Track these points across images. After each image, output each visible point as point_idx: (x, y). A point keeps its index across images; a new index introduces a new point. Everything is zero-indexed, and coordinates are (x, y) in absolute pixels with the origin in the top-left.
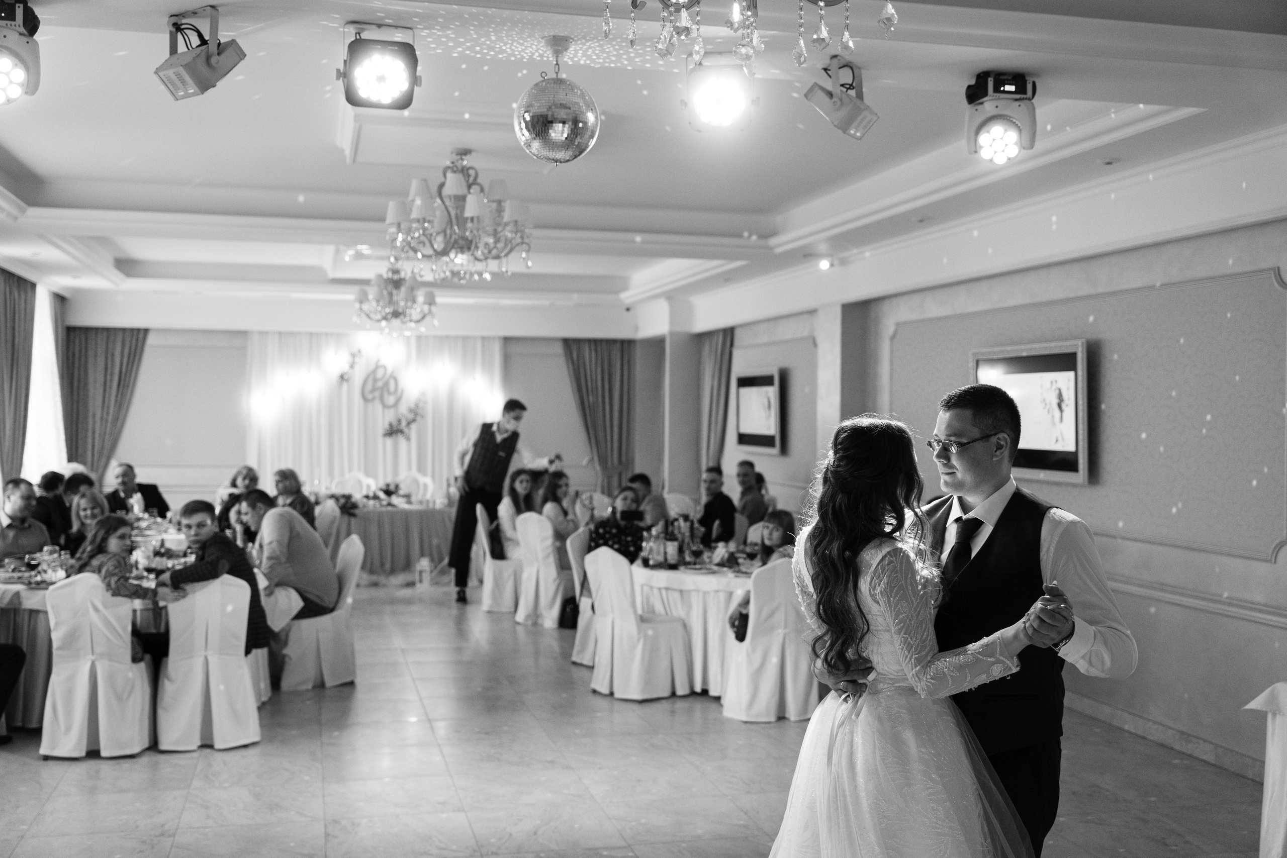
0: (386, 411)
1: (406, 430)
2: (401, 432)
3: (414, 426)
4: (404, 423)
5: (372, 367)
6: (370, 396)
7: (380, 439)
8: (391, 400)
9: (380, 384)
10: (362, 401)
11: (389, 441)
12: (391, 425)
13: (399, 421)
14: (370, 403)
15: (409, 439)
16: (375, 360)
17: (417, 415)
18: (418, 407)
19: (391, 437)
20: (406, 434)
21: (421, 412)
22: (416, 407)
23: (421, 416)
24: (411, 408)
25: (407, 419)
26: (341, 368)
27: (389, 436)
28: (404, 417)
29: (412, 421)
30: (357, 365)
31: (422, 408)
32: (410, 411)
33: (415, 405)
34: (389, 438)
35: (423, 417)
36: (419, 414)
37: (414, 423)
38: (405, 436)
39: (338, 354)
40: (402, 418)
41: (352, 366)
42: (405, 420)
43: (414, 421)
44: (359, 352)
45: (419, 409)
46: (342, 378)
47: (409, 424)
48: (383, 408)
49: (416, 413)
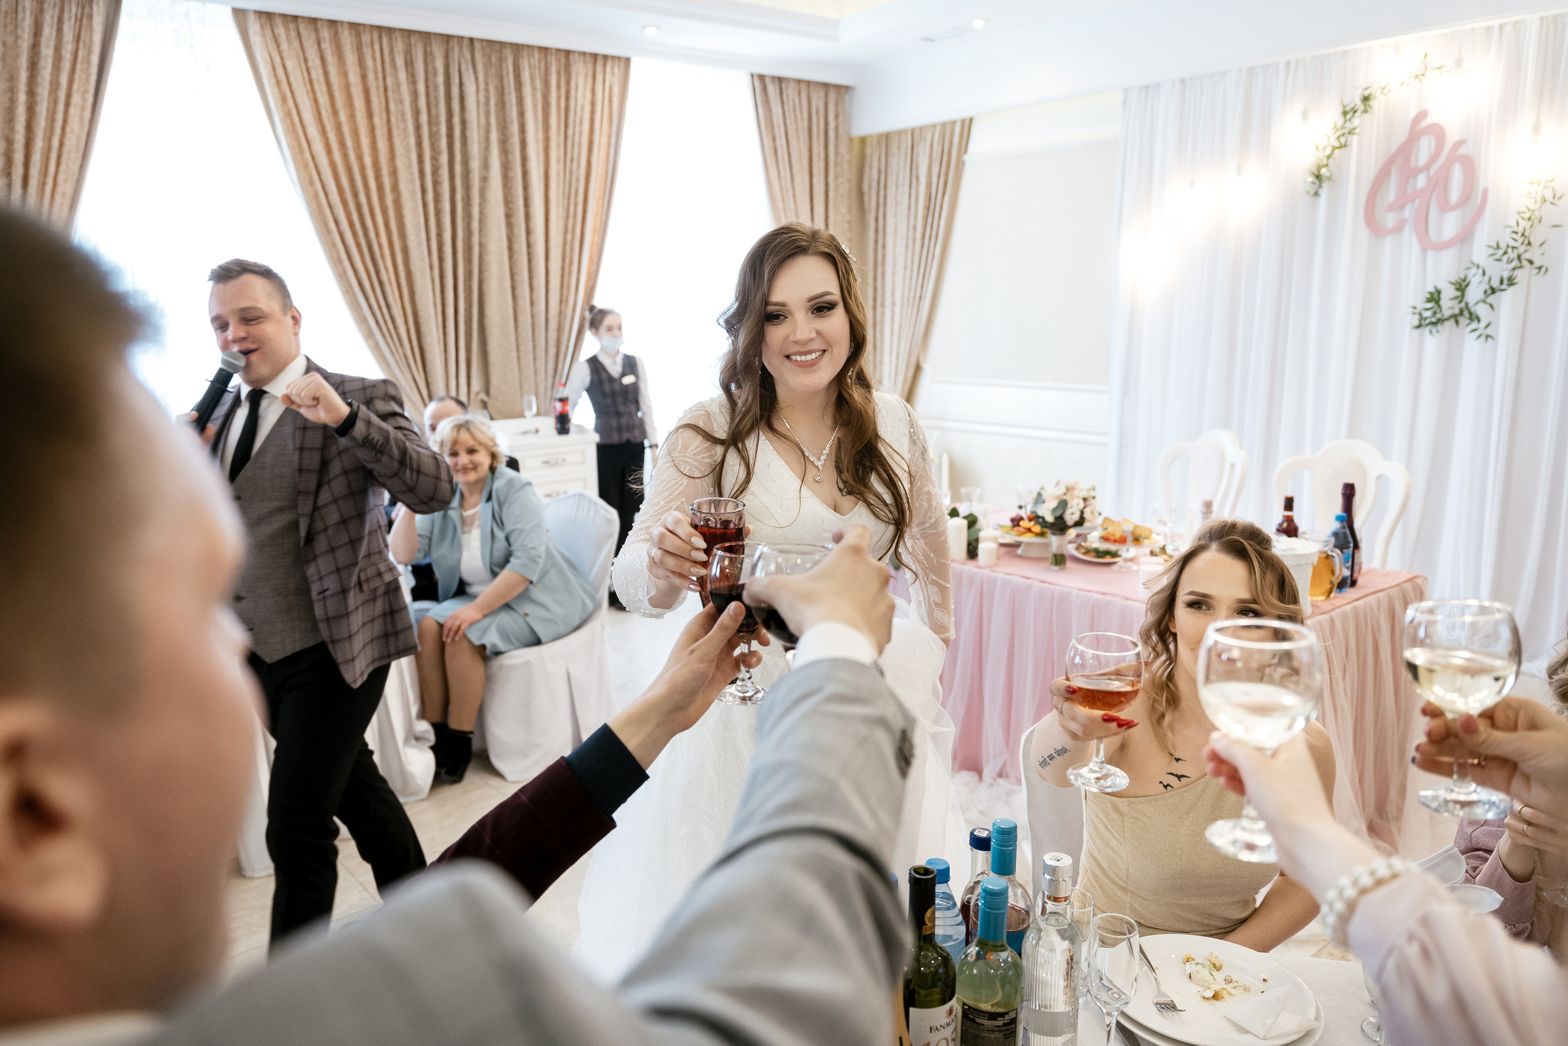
0: (1430, 254)
1: (1481, 310)
2: (1474, 317)
3: (1507, 299)
4: (1474, 294)
5: (1400, 136)
7: (1407, 335)
8: (1449, 225)
10: (1364, 232)
11: (1433, 342)
12: (1435, 297)
13: (1461, 287)
14: (1389, 240)
15: (1487, 336)
16: (1413, 113)
17: (1525, 263)
18: (1526, 242)
19: (1437, 331)
20: (1479, 321)
21: (1534, 254)
22: (1521, 240)
23: (1537, 264)
24: (1503, 245)
25: (1486, 278)
26: (1317, 149)
27: (1434, 329)
28: (1481, 271)
29: (1505, 282)
30: (1354, 140)
31: (1542, 244)
32: (1501, 252)
33: (1520, 234)
34: (1431, 332)
35: (1543, 270)
36: (1531, 262)
37: (1512, 289)
38: (1474, 325)
39: (1305, 115)
40: (1475, 275)
41: (1343, 140)
42: (1480, 282)
43: (1511, 282)
44: (1366, 99)
45: (1529, 244)
46: (1318, 177)
47: (1493, 291)
48: (1424, 250)
49: (1519, 257)
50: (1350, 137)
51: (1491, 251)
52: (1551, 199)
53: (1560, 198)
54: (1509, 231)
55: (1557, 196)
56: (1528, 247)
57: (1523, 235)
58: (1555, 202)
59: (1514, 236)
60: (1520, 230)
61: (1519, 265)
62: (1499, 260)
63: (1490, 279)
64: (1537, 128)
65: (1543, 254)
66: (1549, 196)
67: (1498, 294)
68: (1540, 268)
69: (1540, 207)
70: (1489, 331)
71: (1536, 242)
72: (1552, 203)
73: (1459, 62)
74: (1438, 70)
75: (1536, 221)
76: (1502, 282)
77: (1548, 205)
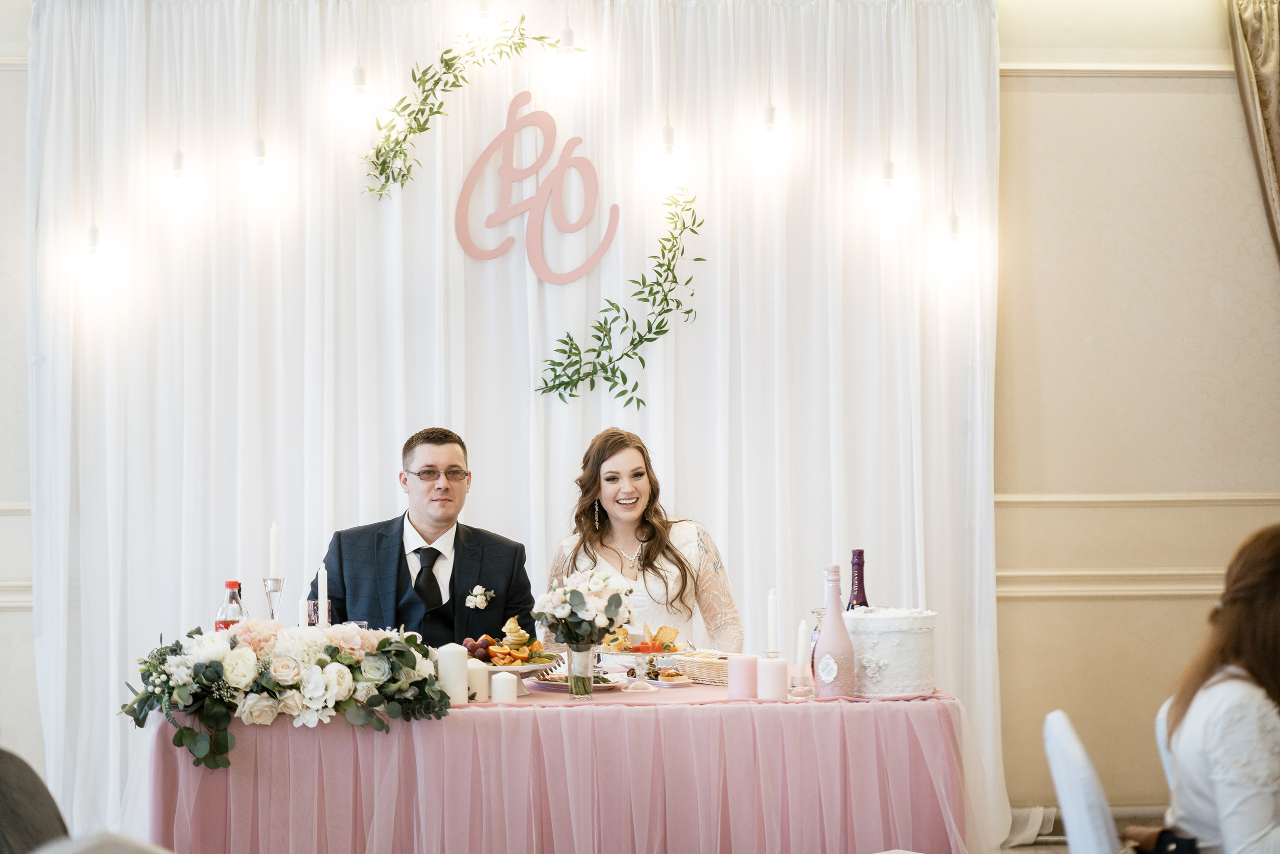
0: (549, 288)
1: (626, 366)
2: (612, 374)
4: (620, 342)
6: (490, 239)
8: (570, 250)
9: (528, 189)
10: (458, 254)
11: (563, 408)
12: (570, 346)
13: (603, 331)
14: (491, 266)
15: (639, 401)
16: (511, 96)
17: (673, 305)
18: (670, 278)
19: (571, 395)
20: (625, 380)
21: (679, 292)
22: (664, 275)
23: (685, 307)
24: (647, 283)
25: (630, 324)
26: (380, 129)
27: (566, 394)
28: (622, 314)
29: (654, 330)
30: (436, 121)
31: (687, 283)
32: (647, 290)
33: (665, 268)
34: (560, 395)
35: (692, 314)
36: (679, 304)
37: (661, 337)
38: (620, 388)
39: (360, 76)
40: (616, 318)
41: (422, 121)
42: (624, 329)
43: (661, 330)
44: (448, 65)
45: (676, 282)
46: (384, 167)
47: (642, 339)
48: (541, 282)
49: (665, 299)
50: (431, 117)
51: (639, 288)
52: (691, 227)
53: (699, 225)
54: (655, 262)
55: (697, 223)
56: (673, 285)
57: (669, 269)
58: (694, 228)
59: (659, 269)
60: (666, 262)
61: (666, 308)
62: (646, 300)
63: (634, 323)
64: (669, 135)
65: (692, 295)
66: (689, 223)
67: (646, 342)
68: (688, 312)
69: (680, 235)
70: (636, 394)
71: (682, 279)
72: (692, 230)
73: (569, 35)
74: (539, 43)
75: (679, 253)
76: (650, 331)
77: (687, 231)
